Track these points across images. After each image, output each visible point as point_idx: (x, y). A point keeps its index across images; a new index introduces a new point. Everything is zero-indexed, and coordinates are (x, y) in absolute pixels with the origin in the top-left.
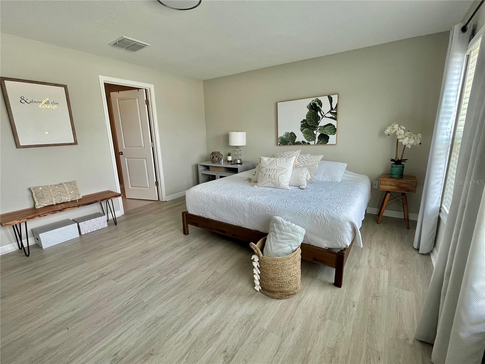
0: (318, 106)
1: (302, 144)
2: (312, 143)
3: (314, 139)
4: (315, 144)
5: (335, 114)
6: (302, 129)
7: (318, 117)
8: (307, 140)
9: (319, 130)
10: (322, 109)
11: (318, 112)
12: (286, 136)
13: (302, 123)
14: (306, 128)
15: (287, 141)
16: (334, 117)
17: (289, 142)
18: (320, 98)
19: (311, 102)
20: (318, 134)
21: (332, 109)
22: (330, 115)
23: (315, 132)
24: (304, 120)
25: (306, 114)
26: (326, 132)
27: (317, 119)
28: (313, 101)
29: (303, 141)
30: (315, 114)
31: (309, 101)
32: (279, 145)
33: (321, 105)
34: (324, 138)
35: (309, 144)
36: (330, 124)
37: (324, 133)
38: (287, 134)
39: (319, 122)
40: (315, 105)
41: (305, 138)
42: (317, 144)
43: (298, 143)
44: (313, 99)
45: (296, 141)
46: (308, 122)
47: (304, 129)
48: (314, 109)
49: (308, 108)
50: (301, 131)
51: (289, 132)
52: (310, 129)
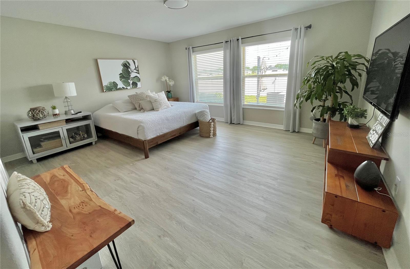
0: (128, 65)
1: (123, 89)
2: (129, 88)
3: (129, 85)
5: (138, 70)
8: (125, 86)
10: (130, 67)
11: (129, 69)
12: (110, 85)
13: (120, 75)
15: (111, 88)
16: (138, 72)
17: (113, 88)
18: (128, 61)
19: (123, 62)
20: (131, 82)
21: (136, 67)
22: (135, 71)
23: (129, 81)
24: (121, 74)
25: (122, 69)
26: (135, 80)
27: (129, 73)
28: (124, 61)
29: (123, 87)
30: (127, 70)
31: (122, 61)
32: (105, 91)
33: (130, 65)
34: (135, 84)
35: (127, 88)
36: (136, 76)
37: (135, 81)
38: (110, 83)
39: (130, 75)
40: (126, 64)
42: (132, 88)
43: (120, 89)
44: (124, 60)
45: (118, 88)
46: (123, 75)
47: (122, 79)
48: (126, 67)
49: (122, 66)
50: (121, 81)
51: (111, 81)
52: (126, 79)
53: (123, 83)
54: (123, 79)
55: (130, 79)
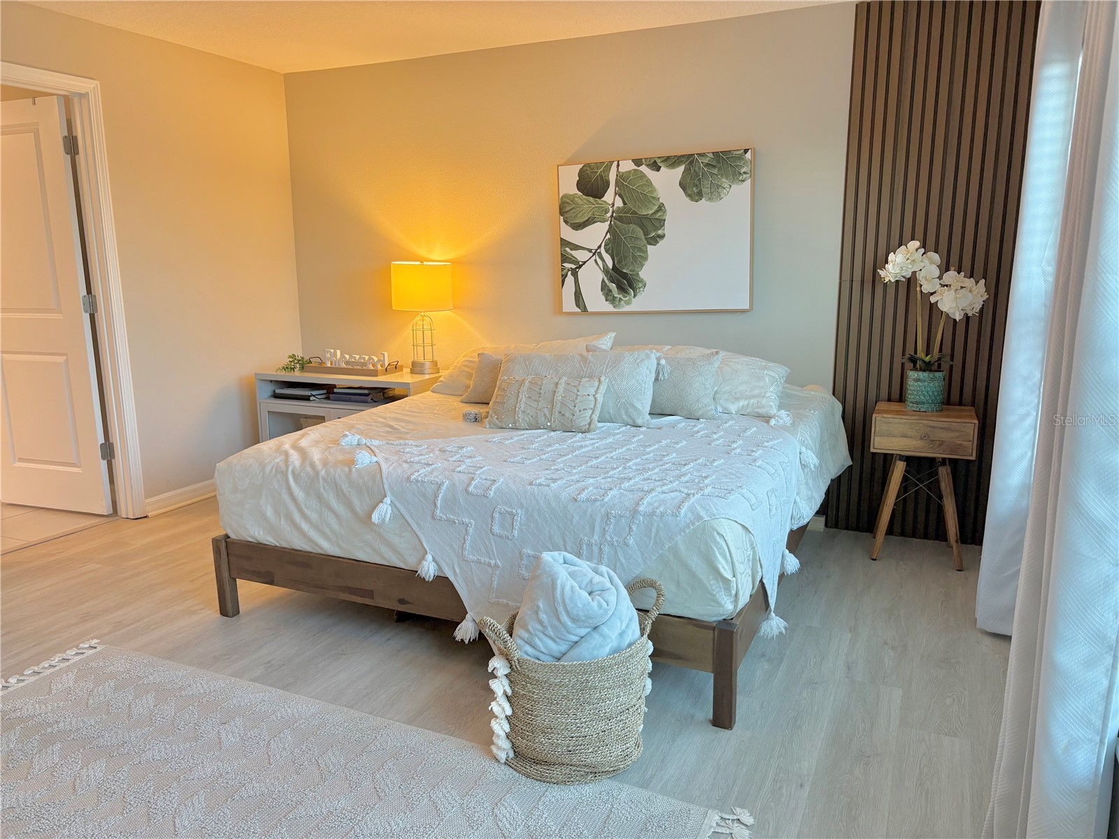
0: (613, 286)
1: (658, 161)
2: (627, 166)
3: (621, 178)
4: (615, 163)
5: (565, 258)
6: (660, 214)
7: (610, 251)
8: (643, 176)
9: (607, 211)
10: (601, 276)
11: (610, 265)
12: (719, 186)
13: (660, 232)
14: (646, 217)
15: (714, 167)
16: (568, 249)
17: (707, 165)
18: (609, 307)
19: (633, 300)
20: (609, 196)
21: (575, 274)
22: (580, 255)
23: (619, 203)
24: (654, 241)
26: (587, 205)
27: (615, 244)
28: (628, 303)
29: (658, 169)
30: (620, 262)
31: (638, 303)
32: (746, 151)
33: (604, 287)
34: (592, 185)
35: (638, 162)
36: (578, 227)
37: (591, 199)
38: (715, 192)
39: (608, 236)
40: (621, 289)
41: (649, 181)
42: (612, 163)
43: (672, 161)
44: (627, 309)
45: (682, 168)
46: (640, 233)
47: (657, 211)
48: (625, 276)
49: (642, 281)
50: (662, 205)
51: (708, 203)
52: (635, 213)
53: (654, 190)
54: (651, 212)
55: (612, 216)
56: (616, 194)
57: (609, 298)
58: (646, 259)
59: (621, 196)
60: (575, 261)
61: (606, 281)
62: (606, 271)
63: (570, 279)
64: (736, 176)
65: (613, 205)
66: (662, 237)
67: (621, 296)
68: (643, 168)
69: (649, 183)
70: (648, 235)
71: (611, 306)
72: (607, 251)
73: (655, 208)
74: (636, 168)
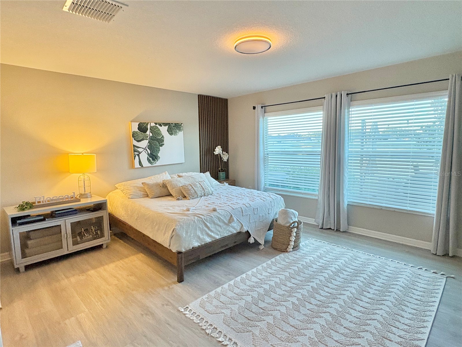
0: (151, 159)
1: (161, 124)
2: (153, 124)
3: (151, 127)
4: (149, 123)
5: (135, 151)
6: (162, 138)
7: (149, 149)
8: (157, 128)
9: (148, 137)
10: (147, 156)
11: (150, 153)
12: (176, 132)
15: (175, 127)
16: (136, 148)
17: (173, 126)
19: (157, 162)
20: (148, 132)
21: (138, 155)
22: (140, 150)
23: (151, 135)
24: (162, 145)
25: (160, 152)
26: (141, 135)
27: (150, 147)
28: (155, 163)
30: (152, 152)
32: (182, 124)
33: (148, 159)
34: (142, 128)
36: (138, 141)
37: (142, 133)
39: (148, 144)
40: (153, 160)
43: (165, 124)
44: (155, 165)
45: (167, 126)
46: (158, 144)
47: (161, 138)
48: (154, 155)
49: (159, 157)
50: (163, 136)
51: (174, 136)
52: (156, 138)
53: (161, 132)
54: (160, 138)
55: (149, 138)
56: (150, 132)
57: (150, 162)
58: (160, 150)
59: (151, 133)
60: (139, 152)
61: (149, 157)
62: (148, 154)
63: (137, 157)
64: (180, 130)
65: (149, 135)
66: (164, 144)
67: (153, 161)
68: (157, 125)
69: (159, 130)
70: (160, 143)
71: (151, 165)
72: (148, 149)
73: (161, 137)
74: (155, 125)
